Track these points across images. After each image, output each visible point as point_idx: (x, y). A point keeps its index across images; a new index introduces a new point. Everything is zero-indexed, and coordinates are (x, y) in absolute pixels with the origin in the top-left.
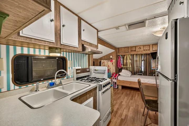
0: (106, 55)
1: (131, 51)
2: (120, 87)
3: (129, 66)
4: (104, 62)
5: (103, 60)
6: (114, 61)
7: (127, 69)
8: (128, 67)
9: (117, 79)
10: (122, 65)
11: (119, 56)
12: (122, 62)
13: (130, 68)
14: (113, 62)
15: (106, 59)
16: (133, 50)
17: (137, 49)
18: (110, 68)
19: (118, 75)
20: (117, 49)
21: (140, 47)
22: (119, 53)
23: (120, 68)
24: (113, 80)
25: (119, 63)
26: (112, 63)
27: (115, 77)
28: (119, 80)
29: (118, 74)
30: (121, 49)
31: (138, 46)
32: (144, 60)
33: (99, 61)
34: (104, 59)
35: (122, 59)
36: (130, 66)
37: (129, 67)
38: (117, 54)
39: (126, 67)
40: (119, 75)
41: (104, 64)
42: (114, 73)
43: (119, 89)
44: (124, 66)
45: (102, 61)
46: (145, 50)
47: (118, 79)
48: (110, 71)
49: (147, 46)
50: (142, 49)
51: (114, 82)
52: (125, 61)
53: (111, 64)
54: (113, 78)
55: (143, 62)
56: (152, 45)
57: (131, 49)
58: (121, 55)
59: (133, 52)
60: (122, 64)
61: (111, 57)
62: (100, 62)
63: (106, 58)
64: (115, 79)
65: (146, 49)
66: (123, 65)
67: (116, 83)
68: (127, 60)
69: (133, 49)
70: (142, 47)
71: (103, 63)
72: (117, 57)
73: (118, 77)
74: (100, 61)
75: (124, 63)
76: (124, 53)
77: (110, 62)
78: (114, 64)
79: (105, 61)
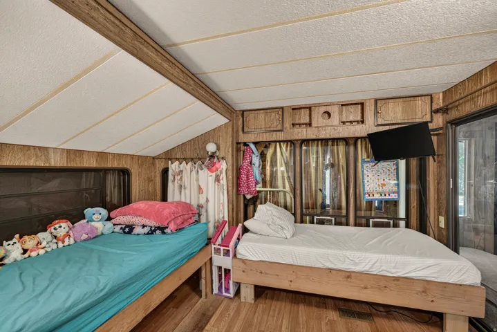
0: (193, 141)
1: (293, 124)
2: (248, 294)
3: (283, 185)
4: (181, 171)
5: (177, 163)
6: (223, 165)
7: (274, 199)
8: (278, 192)
9: (235, 256)
10: (257, 183)
11: (245, 144)
12: (256, 171)
13: (285, 196)
14: (221, 172)
15: (192, 159)
16: (302, 122)
17: (318, 119)
18: (207, 201)
19: (239, 230)
20: (238, 116)
21: (329, 109)
22: (248, 133)
23: (248, 197)
24: (215, 257)
25: (244, 177)
26: (214, 174)
27: (225, 242)
28: (244, 261)
29: (240, 225)
30: (252, 115)
31: (319, 105)
32: (332, 166)
33: (160, 166)
34: (180, 160)
35: (256, 160)
36: (284, 187)
37: (281, 189)
38: (237, 136)
39: (273, 192)
40: (245, 230)
41: (181, 179)
42: (224, 222)
43: (242, 299)
44: (264, 185)
45: (174, 167)
46: (344, 123)
47: (238, 256)
48: (207, 211)
49: (352, 108)
50: (335, 120)
51: (220, 268)
52: (268, 168)
53: (212, 180)
54: (218, 251)
55: (328, 172)
56: (373, 102)
57: (292, 117)
58: (255, 143)
59: (300, 130)
60: (259, 178)
61: (211, 148)
62: (165, 172)
63: (188, 155)
64: (227, 253)
65: (351, 118)
66: (260, 185)
67: (227, 272)
68: (274, 163)
69: (300, 119)
70: (334, 111)
71: (178, 178)
72: (238, 150)
73: (239, 247)
74: (163, 166)
75: (265, 175)
76: (267, 131)
77: (206, 170)
78: (224, 182)
79: (187, 167)
